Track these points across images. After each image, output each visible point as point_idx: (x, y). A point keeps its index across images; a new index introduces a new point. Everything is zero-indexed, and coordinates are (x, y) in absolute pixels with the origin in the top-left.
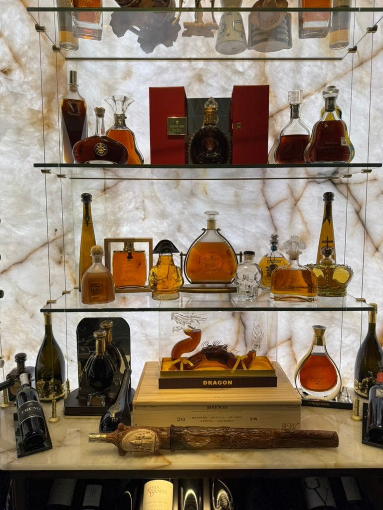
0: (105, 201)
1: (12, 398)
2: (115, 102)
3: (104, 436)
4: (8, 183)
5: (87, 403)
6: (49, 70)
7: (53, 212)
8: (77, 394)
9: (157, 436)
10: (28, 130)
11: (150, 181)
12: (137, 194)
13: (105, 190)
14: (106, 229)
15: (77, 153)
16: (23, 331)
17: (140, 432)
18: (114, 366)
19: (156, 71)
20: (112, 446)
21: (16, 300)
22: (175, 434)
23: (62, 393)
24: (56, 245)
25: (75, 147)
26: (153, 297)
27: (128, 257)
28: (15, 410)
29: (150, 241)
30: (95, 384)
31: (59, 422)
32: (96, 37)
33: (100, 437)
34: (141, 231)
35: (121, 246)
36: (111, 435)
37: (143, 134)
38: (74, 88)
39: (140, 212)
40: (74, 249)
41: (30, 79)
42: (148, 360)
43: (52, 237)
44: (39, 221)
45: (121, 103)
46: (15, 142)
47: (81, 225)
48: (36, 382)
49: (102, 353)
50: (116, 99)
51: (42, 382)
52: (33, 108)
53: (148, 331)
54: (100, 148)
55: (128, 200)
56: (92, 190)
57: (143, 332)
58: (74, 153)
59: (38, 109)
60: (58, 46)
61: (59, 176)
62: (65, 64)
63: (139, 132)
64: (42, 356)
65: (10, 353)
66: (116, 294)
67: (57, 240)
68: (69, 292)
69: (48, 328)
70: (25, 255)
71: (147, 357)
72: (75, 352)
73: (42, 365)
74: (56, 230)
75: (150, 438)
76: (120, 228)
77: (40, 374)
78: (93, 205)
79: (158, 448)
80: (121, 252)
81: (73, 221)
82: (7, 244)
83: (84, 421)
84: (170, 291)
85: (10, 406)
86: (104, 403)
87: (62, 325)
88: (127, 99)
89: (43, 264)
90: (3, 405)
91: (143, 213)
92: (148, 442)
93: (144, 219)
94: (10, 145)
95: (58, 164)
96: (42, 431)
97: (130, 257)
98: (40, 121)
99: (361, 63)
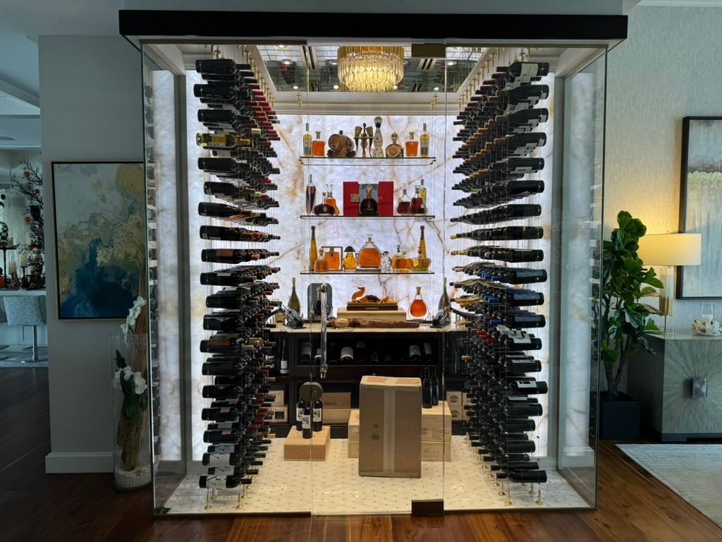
0: (320, 229)
6: (295, 169)
7: (296, 235)
9: (348, 321)
10: (285, 196)
13: (320, 226)
14: (321, 242)
25: (314, 208)
29: (342, 247)
34: (336, 243)
35: (328, 250)
37: (339, 201)
38: (311, 180)
39: (336, 234)
40: (305, 252)
41: (287, 173)
43: (294, 246)
44: (288, 239)
45: (330, 187)
52: (287, 186)
55: (330, 229)
56: (315, 226)
67: (297, 248)
71: (339, 304)
74: (297, 243)
76: (328, 241)
88: (332, 185)
89: (290, 259)
92: (345, 322)
93: (338, 238)
97: (332, 255)
98: (291, 192)
99: (438, 167)
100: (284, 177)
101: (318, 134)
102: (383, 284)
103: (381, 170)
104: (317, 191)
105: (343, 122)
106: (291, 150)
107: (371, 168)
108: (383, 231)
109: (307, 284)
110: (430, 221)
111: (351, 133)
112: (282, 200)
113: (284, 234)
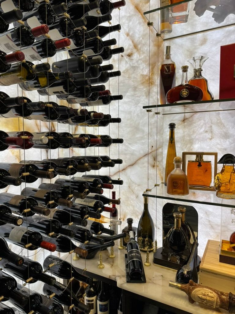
0: (184, 128)
1: (125, 244)
2: (195, 61)
3: (179, 285)
4: (128, 120)
5: (168, 259)
6: (153, 49)
7: (151, 136)
8: (161, 251)
9: (218, 297)
10: (140, 87)
11: (217, 112)
12: (207, 121)
13: (184, 120)
14: (183, 146)
15: (169, 97)
16: (132, 205)
17: (205, 290)
18: (186, 238)
19: (225, 34)
20: (184, 294)
21: (129, 186)
22: (233, 300)
23: (152, 248)
24: (152, 156)
25: (168, 94)
26: (217, 195)
27: (198, 165)
28: (126, 252)
29: (216, 155)
30: (173, 247)
31: (150, 266)
32: (184, 21)
33: (176, 285)
34: (208, 147)
35: (194, 158)
36: (184, 286)
37: (213, 80)
38: (168, 57)
39: (208, 134)
40: (162, 158)
41: (143, 56)
42: (210, 239)
43: (150, 151)
44: (143, 141)
45: (198, 61)
46: (133, 96)
47: (168, 144)
48: (138, 238)
49: (179, 228)
50: (195, 59)
51: (141, 238)
52: (143, 74)
53: (211, 218)
54: (184, 92)
55: (200, 126)
56: (176, 121)
57: (208, 218)
58: (167, 97)
59: (146, 74)
60: (159, 33)
61: (156, 113)
62: (163, 43)
63: (210, 79)
64: (142, 222)
65: (125, 217)
66: (190, 190)
67: (153, 153)
68: (158, 185)
69: (146, 206)
70: (135, 161)
71: (209, 237)
72: (161, 223)
73: (142, 228)
74: (152, 147)
75: (213, 298)
76: (193, 145)
77: (140, 233)
78: (176, 130)
79: (219, 307)
80: (193, 161)
81: (163, 141)
82: (126, 154)
83: (165, 270)
84: (232, 192)
85: (123, 249)
86: (179, 262)
87: (154, 204)
88: (203, 57)
89: (144, 167)
90: (120, 247)
91: (210, 135)
92: (211, 300)
93: (211, 139)
94: (130, 97)
95: (156, 105)
96: (141, 270)
97: (200, 165)
98: (147, 80)
100: (139, 62)
109: (163, 203)
112: (137, 93)
113: (138, 136)
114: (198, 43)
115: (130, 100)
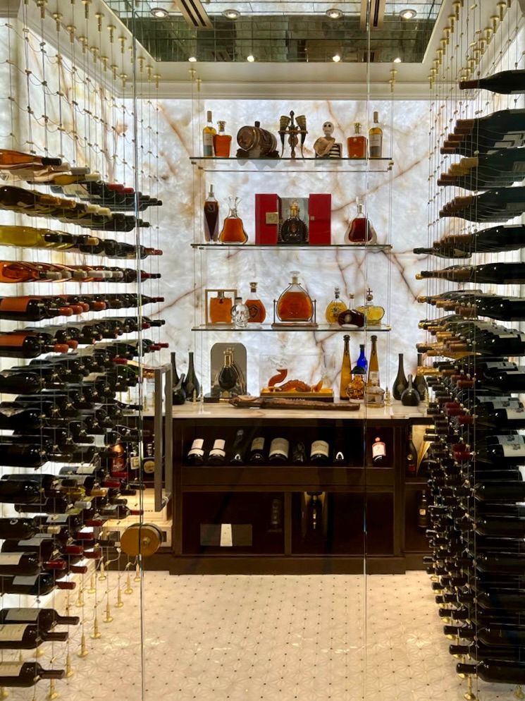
0: (229, 265)
10: (179, 217)
13: (228, 257)
24: (196, 295)
35: (215, 295)
39: (252, 272)
41: (181, 183)
43: (192, 289)
44: (184, 278)
46: (169, 225)
52: (182, 202)
55: (243, 264)
59: (186, 203)
62: (204, 173)
67: (196, 291)
74: (195, 284)
80: (215, 299)
81: (207, 278)
89: (186, 307)
98: (187, 210)
99: (401, 174)
100: (177, 188)
101: (222, 125)
102: (319, 345)
103: (318, 179)
104: (220, 209)
105: (263, 109)
106: (187, 149)
107: (303, 176)
108: (320, 267)
109: (211, 343)
110: (390, 253)
111: (275, 126)
112: (174, 222)
113: (177, 271)
114: (240, 181)
115: (165, 229)
